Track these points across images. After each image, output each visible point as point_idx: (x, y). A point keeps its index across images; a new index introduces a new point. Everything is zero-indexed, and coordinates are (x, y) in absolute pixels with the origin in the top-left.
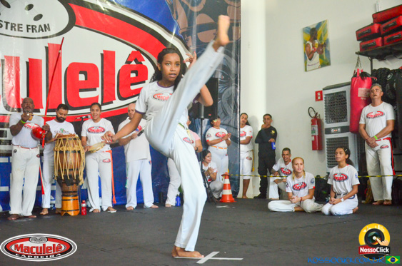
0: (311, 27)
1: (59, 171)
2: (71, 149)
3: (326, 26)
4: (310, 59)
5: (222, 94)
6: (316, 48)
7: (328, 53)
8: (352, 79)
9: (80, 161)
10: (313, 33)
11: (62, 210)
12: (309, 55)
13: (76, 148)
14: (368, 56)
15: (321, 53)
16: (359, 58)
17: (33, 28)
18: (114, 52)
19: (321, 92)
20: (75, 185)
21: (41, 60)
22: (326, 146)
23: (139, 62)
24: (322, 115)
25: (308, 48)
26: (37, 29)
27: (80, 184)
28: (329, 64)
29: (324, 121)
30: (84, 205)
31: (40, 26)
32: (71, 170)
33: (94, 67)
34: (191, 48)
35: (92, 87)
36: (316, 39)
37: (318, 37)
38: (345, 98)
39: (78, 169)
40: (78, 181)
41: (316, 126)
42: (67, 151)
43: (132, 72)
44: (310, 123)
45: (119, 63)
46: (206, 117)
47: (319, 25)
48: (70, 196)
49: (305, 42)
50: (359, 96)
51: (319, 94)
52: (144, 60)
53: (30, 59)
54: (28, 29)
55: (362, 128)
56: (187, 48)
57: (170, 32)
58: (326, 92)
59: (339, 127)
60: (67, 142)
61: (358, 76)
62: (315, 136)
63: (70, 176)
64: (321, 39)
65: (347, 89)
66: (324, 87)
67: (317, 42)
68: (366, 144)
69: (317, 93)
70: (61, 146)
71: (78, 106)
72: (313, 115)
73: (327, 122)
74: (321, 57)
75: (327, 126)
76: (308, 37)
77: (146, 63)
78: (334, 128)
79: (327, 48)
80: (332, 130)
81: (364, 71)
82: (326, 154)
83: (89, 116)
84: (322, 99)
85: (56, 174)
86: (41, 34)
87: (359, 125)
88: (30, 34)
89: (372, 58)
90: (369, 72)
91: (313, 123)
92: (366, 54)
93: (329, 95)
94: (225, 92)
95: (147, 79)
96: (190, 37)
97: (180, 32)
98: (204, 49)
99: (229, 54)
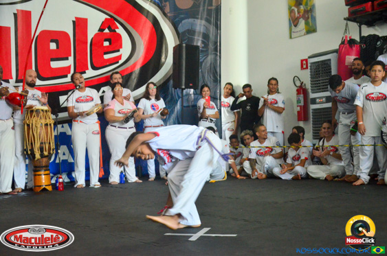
4: (295, 26)
5: (202, 63)
6: (301, 14)
7: (314, 18)
8: (340, 46)
12: (294, 22)
14: (357, 22)
15: (306, 19)
16: (347, 24)
22: (311, 117)
23: (113, 30)
24: (308, 86)
25: (293, 14)
28: (314, 31)
29: (310, 91)
30: (61, 180)
33: (65, 35)
34: (169, 14)
35: (65, 56)
36: (301, 4)
38: (330, 66)
41: (302, 95)
43: (106, 40)
44: (295, 92)
45: (92, 31)
50: (346, 64)
51: (304, 62)
52: (118, 28)
58: (311, 61)
59: (324, 97)
61: (346, 43)
62: (300, 107)
64: (306, 4)
65: (333, 58)
66: (310, 55)
67: (302, 8)
69: (302, 61)
72: (298, 84)
73: (313, 93)
74: (307, 23)
75: (312, 96)
77: (120, 30)
78: (319, 98)
79: (313, 14)
80: (318, 100)
81: (352, 38)
82: (311, 125)
84: (307, 68)
89: (360, 24)
90: (358, 39)
91: (298, 92)
92: (354, 20)
93: (314, 63)
94: (205, 61)
95: (121, 47)
96: (167, 3)
98: (182, 16)
99: (208, 21)
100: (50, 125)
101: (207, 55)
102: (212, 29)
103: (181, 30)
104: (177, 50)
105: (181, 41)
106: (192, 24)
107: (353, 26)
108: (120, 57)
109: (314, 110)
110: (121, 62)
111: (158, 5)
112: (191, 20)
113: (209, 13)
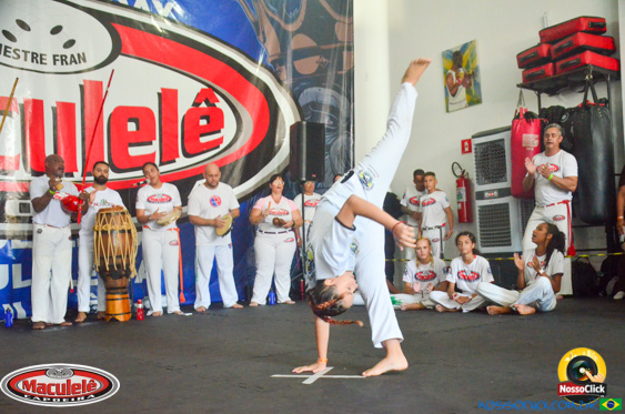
0: (454, 51)
1: (102, 258)
3: (474, 48)
4: (453, 95)
5: (330, 146)
6: (461, 79)
7: (478, 85)
8: (513, 122)
9: (131, 244)
10: (457, 58)
11: (106, 313)
12: (451, 90)
13: (125, 227)
14: (535, 90)
15: (468, 87)
16: (521, 92)
17: (63, 59)
19: (469, 141)
20: (124, 278)
22: (478, 220)
23: (211, 105)
24: (472, 174)
25: (449, 80)
26: (68, 60)
27: (132, 276)
28: (479, 101)
29: (475, 181)
30: (140, 306)
31: (72, 56)
32: (119, 257)
33: (148, 112)
34: (285, 82)
35: (146, 140)
36: (460, 66)
37: (464, 64)
38: (503, 149)
40: (128, 272)
41: (464, 188)
43: (203, 118)
44: (455, 184)
45: (184, 105)
47: (465, 47)
48: (117, 293)
49: (445, 71)
50: (524, 145)
51: (466, 144)
52: (218, 101)
54: (55, 61)
56: (280, 81)
57: (254, 60)
58: (476, 141)
59: (495, 190)
60: (112, 218)
61: (521, 117)
62: (462, 203)
63: (118, 266)
64: (467, 67)
65: (506, 136)
66: (474, 133)
67: (462, 71)
69: (463, 142)
70: (104, 223)
72: (459, 173)
73: (479, 183)
75: (478, 188)
77: (221, 104)
78: (489, 191)
79: (477, 80)
80: (486, 194)
81: (529, 110)
82: (478, 228)
84: (470, 151)
85: (98, 263)
86: (73, 67)
88: (59, 67)
89: (539, 91)
90: (536, 112)
91: (459, 184)
92: (530, 87)
93: (481, 144)
94: (334, 144)
95: (223, 127)
96: (284, 67)
97: (269, 60)
98: (304, 84)
99: (337, 90)
100: (129, 231)
101: (337, 136)
102: (343, 100)
104: (295, 129)
105: (303, 119)
106: (317, 95)
107: (530, 95)
108: (220, 141)
109: (481, 207)
110: (222, 146)
111: (270, 70)
112: (315, 89)
113: (338, 79)
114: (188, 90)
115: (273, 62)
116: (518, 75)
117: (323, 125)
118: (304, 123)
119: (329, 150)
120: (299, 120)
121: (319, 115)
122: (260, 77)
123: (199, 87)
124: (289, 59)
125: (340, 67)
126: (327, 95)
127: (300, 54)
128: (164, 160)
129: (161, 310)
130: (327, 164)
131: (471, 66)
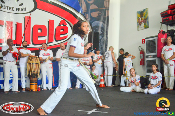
0: (141, 11)
1: (29, 71)
2: (34, 62)
3: (147, 10)
4: (140, 25)
5: (101, 40)
6: (143, 20)
7: (148, 22)
8: (158, 34)
9: (38, 68)
11: (30, 89)
12: (139, 23)
13: (37, 62)
15: (145, 23)
16: (161, 25)
17: (19, 9)
18: (54, 21)
20: (36, 78)
21: (22, 23)
22: (146, 63)
23: (64, 25)
24: (145, 50)
25: (139, 20)
26: (21, 10)
27: (38, 77)
28: (148, 27)
29: (146, 52)
30: (39, 87)
31: (22, 8)
32: (34, 71)
33: (45, 27)
34: (88, 19)
36: (143, 16)
37: (144, 15)
38: (155, 42)
39: (37, 71)
41: (142, 54)
42: (33, 63)
43: (61, 29)
44: (139, 53)
45: (56, 25)
46: (93, 50)
47: (145, 10)
48: (33, 83)
49: (138, 17)
50: (161, 42)
51: (143, 40)
53: (17, 23)
54: (16, 10)
55: (162, 55)
57: (78, 12)
58: (146, 40)
59: (152, 55)
60: (33, 59)
61: (161, 33)
62: (141, 59)
63: (34, 74)
64: (145, 16)
65: (156, 38)
66: (146, 37)
67: (143, 18)
68: (164, 63)
69: (142, 40)
70: (30, 61)
71: (37, 44)
72: (141, 49)
73: (147, 53)
74: (145, 24)
75: (147, 54)
76: (139, 15)
78: (150, 56)
79: (148, 21)
80: (149, 57)
81: (164, 31)
82: (146, 67)
83: (43, 48)
84: (145, 43)
85: (28, 73)
86: (22, 12)
87: (161, 54)
88: (17, 12)
89: (167, 25)
90: (166, 31)
91: (141, 53)
92: (164, 23)
93: (148, 41)
94: (102, 39)
95: (68, 32)
96: (87, 15)
97: (83, 12)
98: (94, 20)
99: (104, 22)
103: (93, 25)
104: (90, 34)
105: (93, 31)
106: (97, 24)
107: (164, 26)
108: (67, 37)
109: (147, 60)
110: (67, 38)
111: (83, 15)
112: (97, 22)
113: (104, 19)
114: (57, 20)
115: (84, 13)
116: (161, 19)
117: (99, 33)
118: (93, 32)
119: (100, 41)
120: (92, 31)
121: (98, 30)
122: (80, 17)
123: (61, 20)
124: (89, 12)
125: (105, 15)
126: (101, 24)
127: (93, 11)
128: (49, 42)
129: (46, 89)
130: (100, 45)
131: (146, 16)
